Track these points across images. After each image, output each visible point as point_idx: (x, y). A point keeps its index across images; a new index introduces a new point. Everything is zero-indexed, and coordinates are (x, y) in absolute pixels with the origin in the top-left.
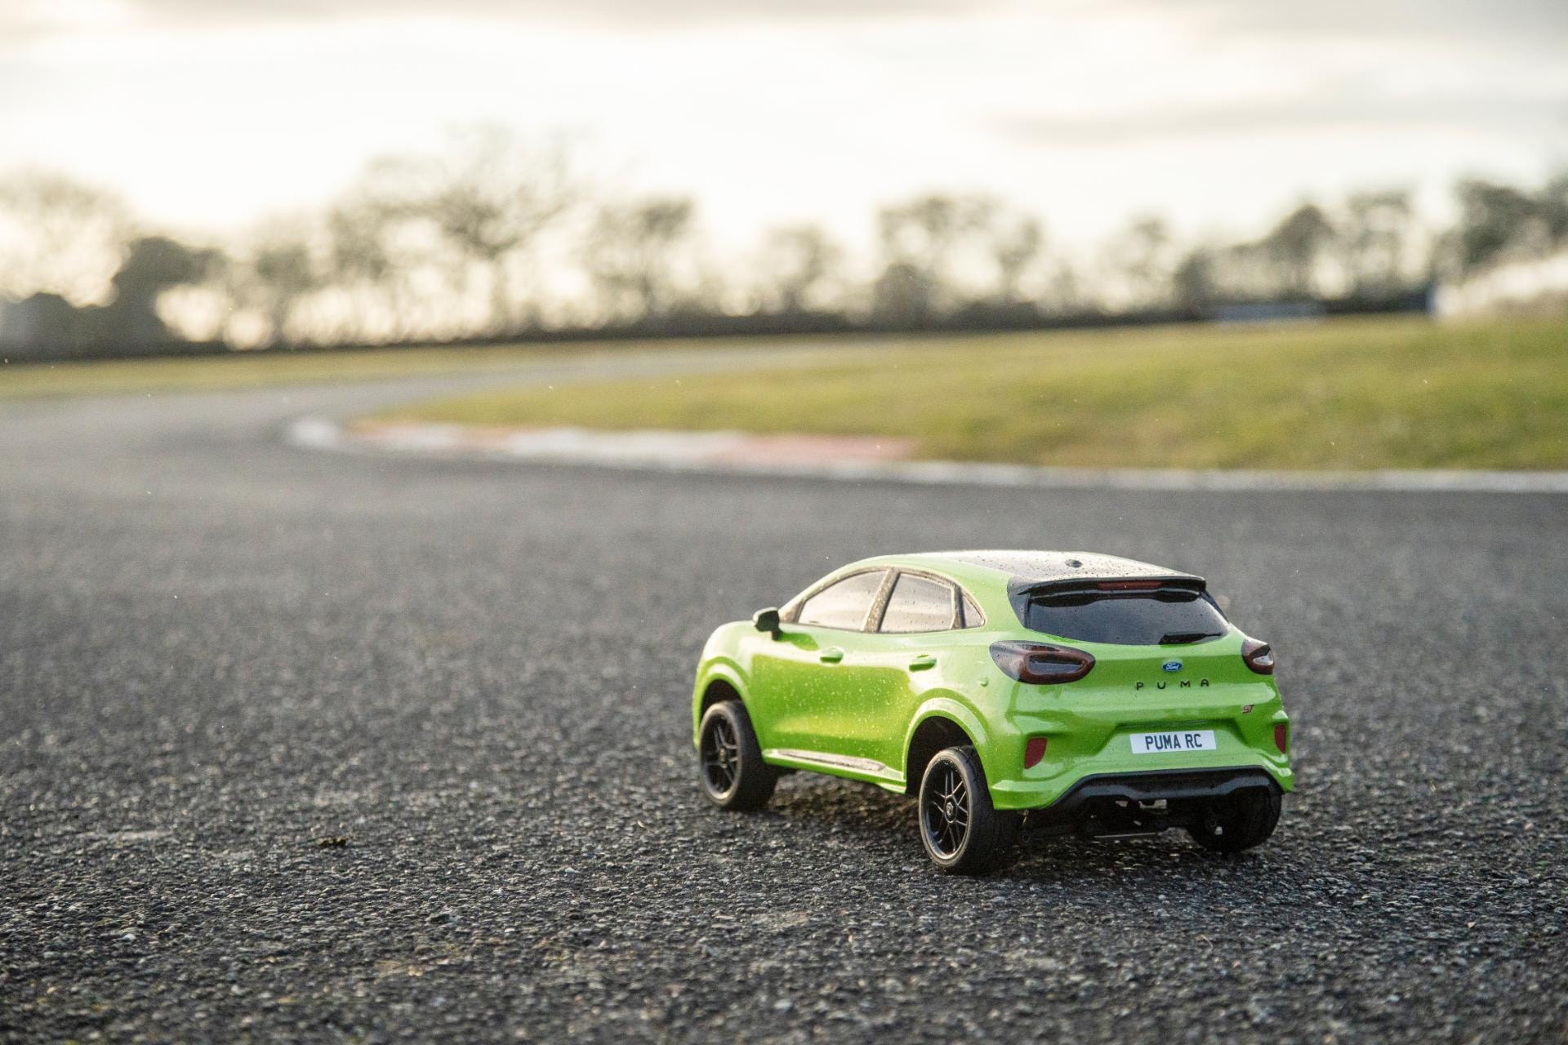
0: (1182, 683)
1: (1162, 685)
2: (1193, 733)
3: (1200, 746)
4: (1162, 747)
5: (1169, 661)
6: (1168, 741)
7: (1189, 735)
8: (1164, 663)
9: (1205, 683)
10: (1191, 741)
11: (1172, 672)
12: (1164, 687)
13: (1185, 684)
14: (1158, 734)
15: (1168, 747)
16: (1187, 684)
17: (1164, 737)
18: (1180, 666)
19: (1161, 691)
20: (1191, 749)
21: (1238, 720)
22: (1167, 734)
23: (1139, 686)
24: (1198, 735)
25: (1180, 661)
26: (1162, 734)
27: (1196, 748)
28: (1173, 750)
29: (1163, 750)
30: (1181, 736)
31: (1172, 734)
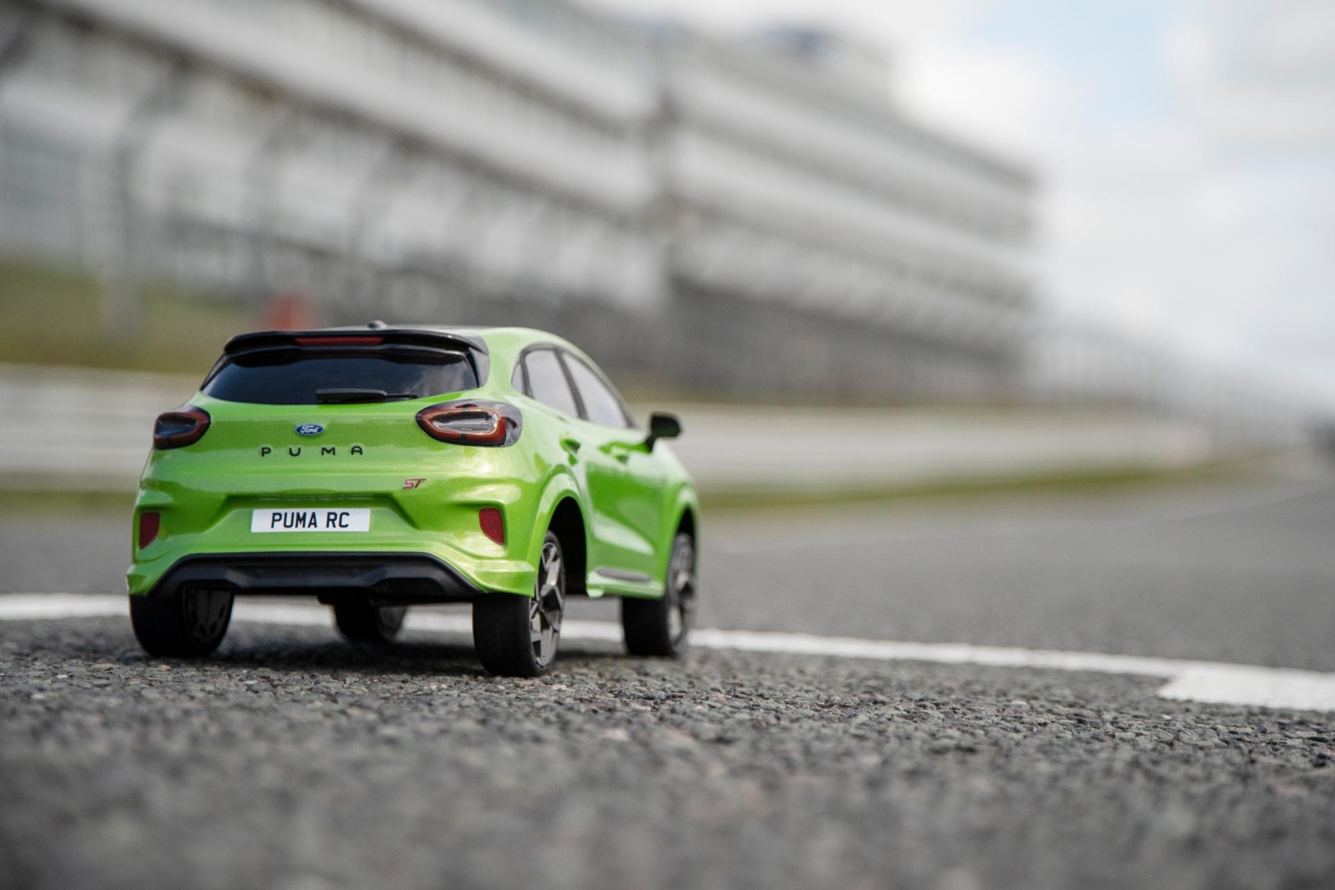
0: (324, 449)
1: (295, 451)
2: (339, 511)
3: (346, 526)
4: (291, 526)
5: (305, 424)
6: (301, 519)
7: (334, 513)
8: (299, 425)
9: (356, 450)
10: (333, 521)
11: (310, 436)
12: (298, 454)
13: (329, 452)
14: (289, 511)
15: (300, 526)
16: (331, 451)
17: (298, 514)
18: (321, 429)
19: (294, 458)
20: (331, 528)
21: (397, 495)
22: (301, 511)
23: (264, 452)
24: (347, 514)
25: (324, 426)
26: (295, 511)
27: (338, 529)
28: (306, 529)
29: (293, 529)
30: (322, 514)
31: (309, 512)
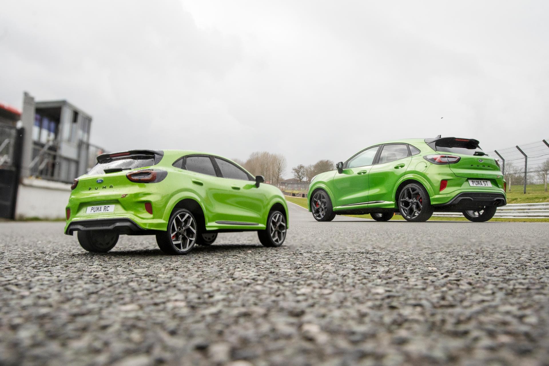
0: (103, 187)
1: (96, 188)
2: (107, 206)
3: (108, 210)
5: (98, 179)
6: (98, 209)
7: (106, 207)
8: (97, 180)
9: (111, 187)
10: (105, 209)
11: (100, 183)
12: (97, 189)
13: (104, 188)
14: (95, 207)
15: (97, 211)
16: (105, 187)
18: (102, 181)
19: (96, 190)
20: (104, 211)
21: (119, 200)
22: (98, 206)
23: (90, 189)
24: (109, 207)
25: (102, 179)
27: (106, 211)
28: (99, 212)
29: (95, 212)
30: (103, 207)
31: (100, 206)
